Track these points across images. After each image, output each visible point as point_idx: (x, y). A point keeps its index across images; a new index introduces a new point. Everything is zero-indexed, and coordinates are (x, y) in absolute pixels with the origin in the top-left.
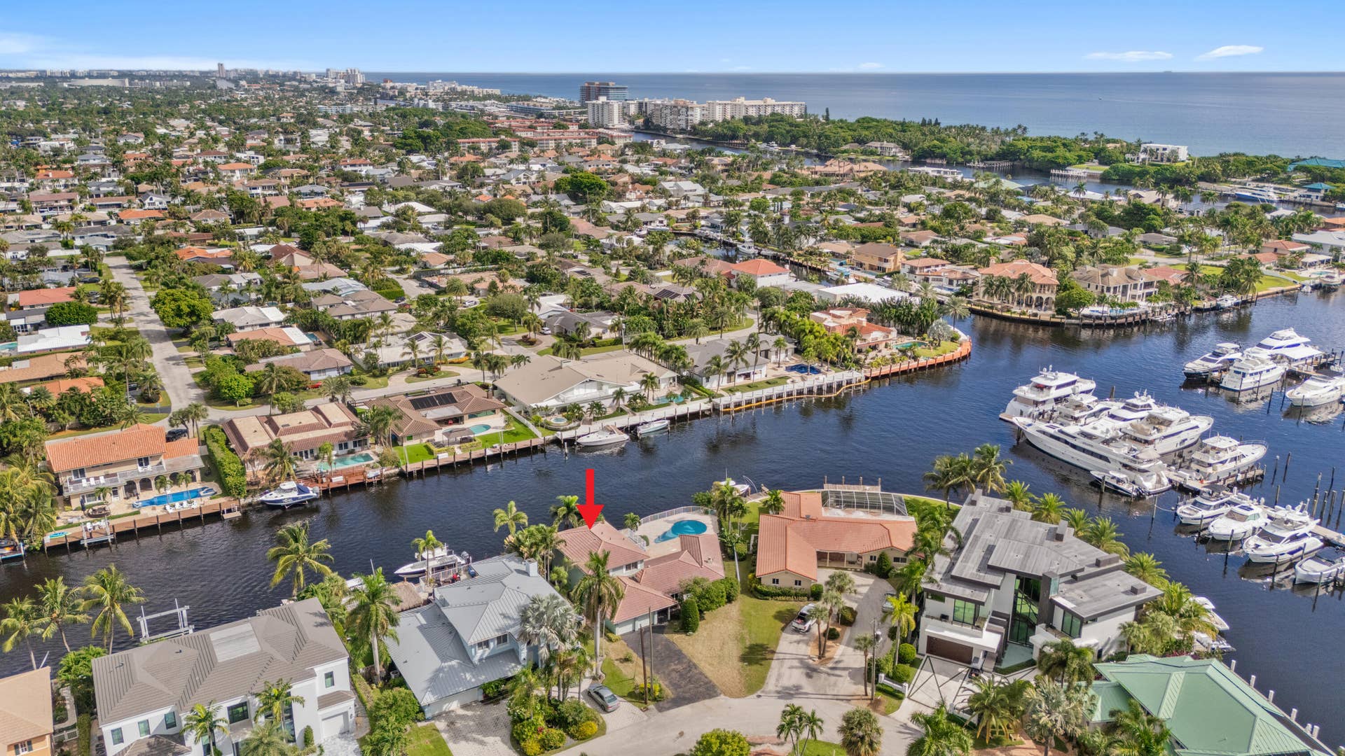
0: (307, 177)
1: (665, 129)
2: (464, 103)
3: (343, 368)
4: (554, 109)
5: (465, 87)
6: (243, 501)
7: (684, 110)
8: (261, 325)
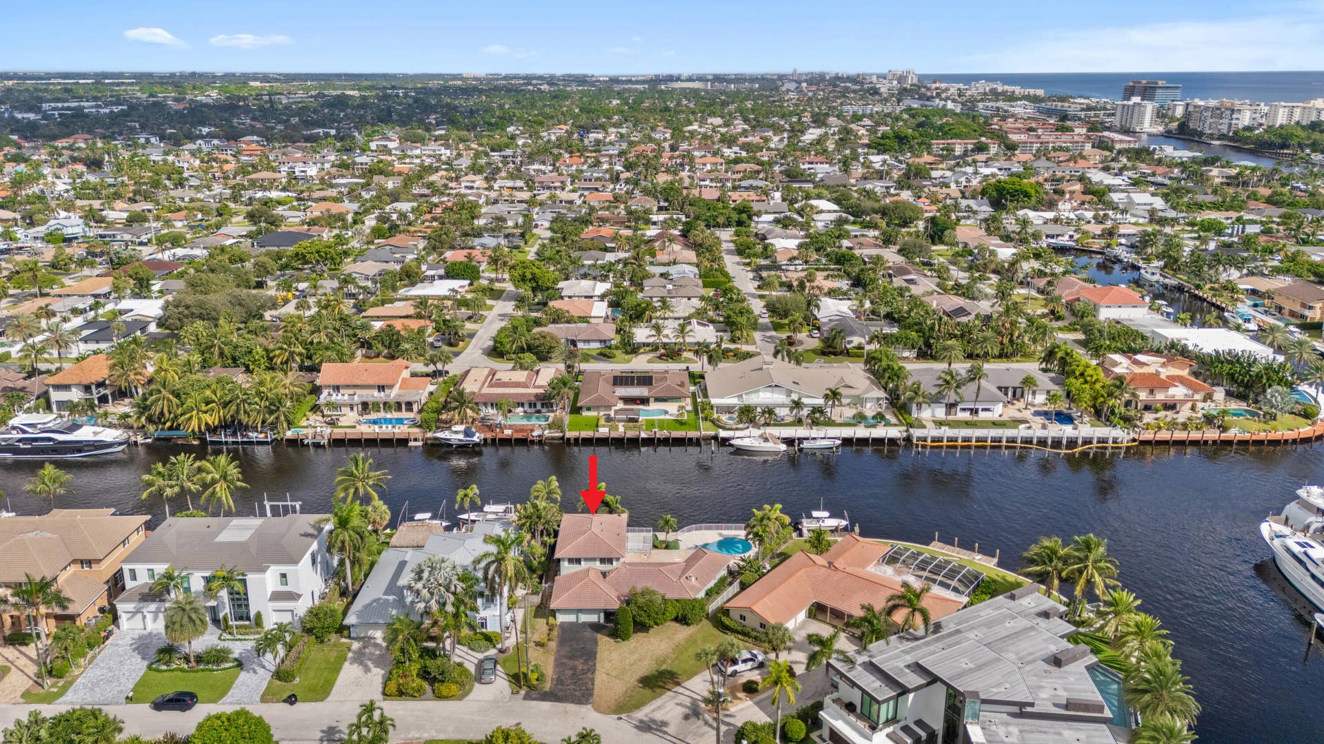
0: (758, 172)
1: (1201, 134)
2: (990, 104)
3: (605, 341)
4: (1083, 110)
5: (1006, 87)
6: (429, 435)
7: (1228, 112)
8: (586, 297)
